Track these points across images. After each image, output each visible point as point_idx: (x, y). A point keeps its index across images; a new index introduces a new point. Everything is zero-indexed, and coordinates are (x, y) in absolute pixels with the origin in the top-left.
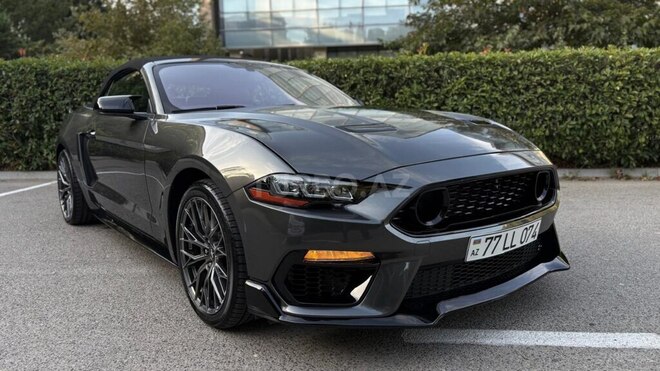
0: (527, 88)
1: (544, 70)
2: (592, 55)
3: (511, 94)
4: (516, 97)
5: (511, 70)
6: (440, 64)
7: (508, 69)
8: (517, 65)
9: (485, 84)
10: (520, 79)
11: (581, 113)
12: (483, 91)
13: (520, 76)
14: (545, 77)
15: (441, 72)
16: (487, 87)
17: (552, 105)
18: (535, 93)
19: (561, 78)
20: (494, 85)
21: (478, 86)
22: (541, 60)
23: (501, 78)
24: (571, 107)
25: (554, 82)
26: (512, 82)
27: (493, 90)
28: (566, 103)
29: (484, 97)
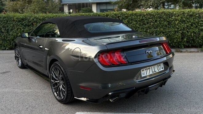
0: (148, 23)
1: (153, 17)
2: (169, 12)
3: (142, 25)
4: (144, 26)
5: (142, 17)
6: (119, 15)
7: (141, 17)
8: (144, 16)
9: (134, 22)
10: (146, 20)
11: (165, 31)
12: (133, 24)
13: (145, 19)
14: (153, 19)
15: (120, 18)
16: (134, 23)
17: (155, 28)
18: (150, 24)
19: (158, 20)
20: (137, 22)
21: (132, 22)
22: (152, 14)
23: (139, 20)
24: (162, 29)
25: (156, 21)
26: (143, 21)
27: (137, 24)
28: (160, 28)
29: (133, 26)
